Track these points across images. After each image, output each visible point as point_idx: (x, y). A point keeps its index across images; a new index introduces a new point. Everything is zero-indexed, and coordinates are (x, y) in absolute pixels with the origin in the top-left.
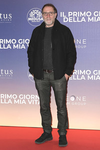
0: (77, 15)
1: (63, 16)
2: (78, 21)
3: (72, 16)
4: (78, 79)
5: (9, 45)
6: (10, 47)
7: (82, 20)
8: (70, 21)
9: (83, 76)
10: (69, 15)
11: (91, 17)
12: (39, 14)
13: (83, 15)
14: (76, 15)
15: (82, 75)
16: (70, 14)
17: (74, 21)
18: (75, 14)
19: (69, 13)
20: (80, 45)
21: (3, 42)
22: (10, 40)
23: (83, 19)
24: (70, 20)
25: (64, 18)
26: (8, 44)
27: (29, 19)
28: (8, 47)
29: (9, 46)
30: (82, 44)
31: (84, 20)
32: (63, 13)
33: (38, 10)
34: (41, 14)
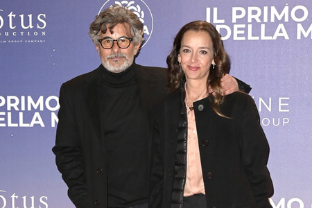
0: (261, 17)
1: (215, 21)
2: (263, 37)
3: (244, 21)
5: (37, 115)
6: (41, 122)
7: (277, 34)
8: (236, 38)
10: (235, 17)
11: (306, 25)
12: (137, 14)
13: (279, 18)
14: (257, 17)
16: (239, 13)
17: (250, 37)
18: (253, 13)
19: (235, 9)
20: (269, 115)
21: (19, 106)
22: (41, 99)
23: (281, 32)
24: (236, 32)
25: (218, 27)
26: (33, 111)
28: (34, 122)
29: (37, 120)
30: (275, 114)
31: (285, 34)
32: (215, 10)
33: (133, 2)
34: (142, 13)
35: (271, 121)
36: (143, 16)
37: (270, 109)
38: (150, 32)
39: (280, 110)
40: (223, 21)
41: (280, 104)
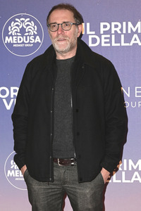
0: (121, 30)
1: (88, 32)
2: (123, 44)
3: (109, 32)
4: (124, 181)
7: (133, 42)
8: (103, 45)
9: (136, 173)
10: (102, 30)
12: (31, 28)
13: (134, 30)
14: (118, 30)
15: (133, 171)
16: (105, 27)
17: (114, 44)
18: (115, 27)
23: (136, 40)
24: (103, 40)
25: (90, 37)
27: (8, 40)
31: (138, 42)
32: (88, 24)
33: (28, 19)
34: (36, 27)
35: (130, 104)
36: (36, 29)
37: (129, 96)
38: (41, 40)
39: (136, 96)
40: (94, 33)
41: (136, 92)
